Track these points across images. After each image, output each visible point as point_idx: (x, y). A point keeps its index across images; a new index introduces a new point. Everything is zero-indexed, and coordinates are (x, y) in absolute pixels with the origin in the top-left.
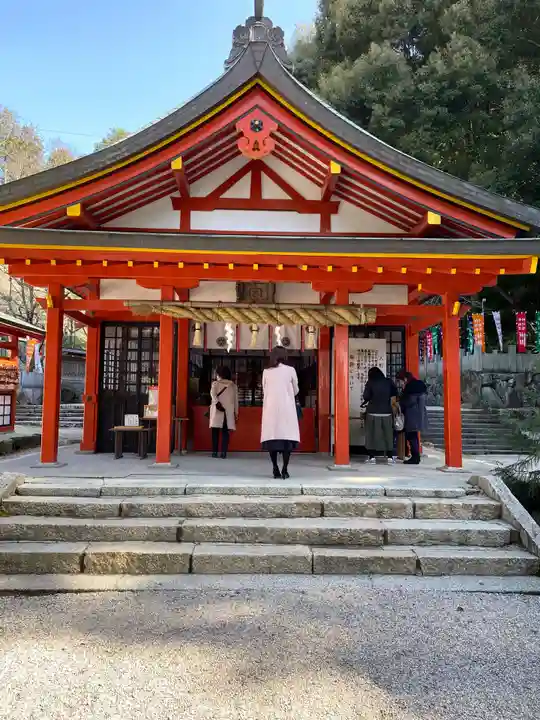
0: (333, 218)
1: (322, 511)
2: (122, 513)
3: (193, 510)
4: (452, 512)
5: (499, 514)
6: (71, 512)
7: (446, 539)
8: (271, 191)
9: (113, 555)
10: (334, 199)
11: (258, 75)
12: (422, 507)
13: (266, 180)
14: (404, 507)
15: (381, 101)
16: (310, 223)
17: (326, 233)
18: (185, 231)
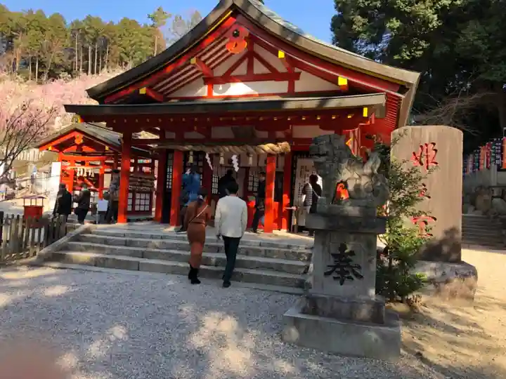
0: (296, 82)
2: (126, 244)
8: (259, 68)
10: (297, 70)
11: (234, 5)
12: (270, 251)
13: (256, 62)
16: (283, 86)
17: (292, 93)
18: (210, 96)
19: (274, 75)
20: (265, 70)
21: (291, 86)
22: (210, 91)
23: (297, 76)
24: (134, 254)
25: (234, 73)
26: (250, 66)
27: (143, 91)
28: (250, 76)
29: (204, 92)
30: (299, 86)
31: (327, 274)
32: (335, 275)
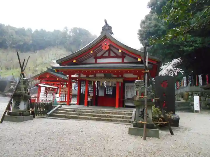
0: (124, 59)
2: (73, 111)
5: (132, 115)
6: (66, 111)
7: (120, 118)
8: (112, 54)
10: (124, 55)
11: (105, 35)
12: (120, 113)
13: (111, 52)
14: (117, 113)
16: (120, 60)
17: (123, 62)
18: (96, 63)
19: (117, 57)
20: (114, 55)
21: (123, 60)
22: (96, 61)
23: (125, 57)
24: (77, 114)
25: (104, 56)
26: (109, 53)
28: (109, 57)
29: (94, 61)
30: (125, 61)
31: (139, 117)
32: (141, 117)
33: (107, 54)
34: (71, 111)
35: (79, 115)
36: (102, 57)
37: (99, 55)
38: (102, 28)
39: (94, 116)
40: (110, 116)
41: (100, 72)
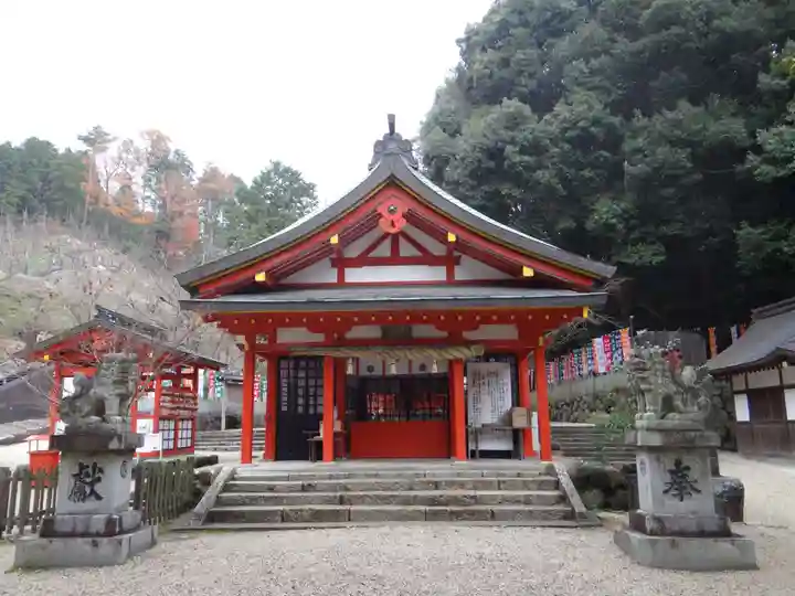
0: (457, 268)
1: (437, 485)
2: (304, 488)
3: (349, 486)
4: (525, 486)
5: (557, 485)
6: (271, 489)
7: (516, 501)
8: (406, 250)
9: (301, 510)
10: (456, 254)
11: (392, 175)
12: (504, 482)
13: (402, 242)
14: (491, 482)
15: (513, 142)
16: (439, 273)
17: (451, 282)
18: (341, 283)
19: (426, 259)
20: (414, 252)
21: (450, 273)
22: (341, 275)
23: (457, 261)
25: (372, 255)
26: (395, 248)
27: (260, 277)
28: (395, 259)
29: (332, 277)
30: (459, 275)
33: (384, 250)
34: (291, 488)
35: (342, 501)
36: (364, 260)
37: (353, 252)
38: (376, 146)
39: (407, 501)
40: (474, 497)
41: (365, 319)
